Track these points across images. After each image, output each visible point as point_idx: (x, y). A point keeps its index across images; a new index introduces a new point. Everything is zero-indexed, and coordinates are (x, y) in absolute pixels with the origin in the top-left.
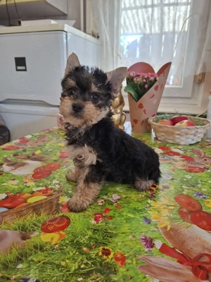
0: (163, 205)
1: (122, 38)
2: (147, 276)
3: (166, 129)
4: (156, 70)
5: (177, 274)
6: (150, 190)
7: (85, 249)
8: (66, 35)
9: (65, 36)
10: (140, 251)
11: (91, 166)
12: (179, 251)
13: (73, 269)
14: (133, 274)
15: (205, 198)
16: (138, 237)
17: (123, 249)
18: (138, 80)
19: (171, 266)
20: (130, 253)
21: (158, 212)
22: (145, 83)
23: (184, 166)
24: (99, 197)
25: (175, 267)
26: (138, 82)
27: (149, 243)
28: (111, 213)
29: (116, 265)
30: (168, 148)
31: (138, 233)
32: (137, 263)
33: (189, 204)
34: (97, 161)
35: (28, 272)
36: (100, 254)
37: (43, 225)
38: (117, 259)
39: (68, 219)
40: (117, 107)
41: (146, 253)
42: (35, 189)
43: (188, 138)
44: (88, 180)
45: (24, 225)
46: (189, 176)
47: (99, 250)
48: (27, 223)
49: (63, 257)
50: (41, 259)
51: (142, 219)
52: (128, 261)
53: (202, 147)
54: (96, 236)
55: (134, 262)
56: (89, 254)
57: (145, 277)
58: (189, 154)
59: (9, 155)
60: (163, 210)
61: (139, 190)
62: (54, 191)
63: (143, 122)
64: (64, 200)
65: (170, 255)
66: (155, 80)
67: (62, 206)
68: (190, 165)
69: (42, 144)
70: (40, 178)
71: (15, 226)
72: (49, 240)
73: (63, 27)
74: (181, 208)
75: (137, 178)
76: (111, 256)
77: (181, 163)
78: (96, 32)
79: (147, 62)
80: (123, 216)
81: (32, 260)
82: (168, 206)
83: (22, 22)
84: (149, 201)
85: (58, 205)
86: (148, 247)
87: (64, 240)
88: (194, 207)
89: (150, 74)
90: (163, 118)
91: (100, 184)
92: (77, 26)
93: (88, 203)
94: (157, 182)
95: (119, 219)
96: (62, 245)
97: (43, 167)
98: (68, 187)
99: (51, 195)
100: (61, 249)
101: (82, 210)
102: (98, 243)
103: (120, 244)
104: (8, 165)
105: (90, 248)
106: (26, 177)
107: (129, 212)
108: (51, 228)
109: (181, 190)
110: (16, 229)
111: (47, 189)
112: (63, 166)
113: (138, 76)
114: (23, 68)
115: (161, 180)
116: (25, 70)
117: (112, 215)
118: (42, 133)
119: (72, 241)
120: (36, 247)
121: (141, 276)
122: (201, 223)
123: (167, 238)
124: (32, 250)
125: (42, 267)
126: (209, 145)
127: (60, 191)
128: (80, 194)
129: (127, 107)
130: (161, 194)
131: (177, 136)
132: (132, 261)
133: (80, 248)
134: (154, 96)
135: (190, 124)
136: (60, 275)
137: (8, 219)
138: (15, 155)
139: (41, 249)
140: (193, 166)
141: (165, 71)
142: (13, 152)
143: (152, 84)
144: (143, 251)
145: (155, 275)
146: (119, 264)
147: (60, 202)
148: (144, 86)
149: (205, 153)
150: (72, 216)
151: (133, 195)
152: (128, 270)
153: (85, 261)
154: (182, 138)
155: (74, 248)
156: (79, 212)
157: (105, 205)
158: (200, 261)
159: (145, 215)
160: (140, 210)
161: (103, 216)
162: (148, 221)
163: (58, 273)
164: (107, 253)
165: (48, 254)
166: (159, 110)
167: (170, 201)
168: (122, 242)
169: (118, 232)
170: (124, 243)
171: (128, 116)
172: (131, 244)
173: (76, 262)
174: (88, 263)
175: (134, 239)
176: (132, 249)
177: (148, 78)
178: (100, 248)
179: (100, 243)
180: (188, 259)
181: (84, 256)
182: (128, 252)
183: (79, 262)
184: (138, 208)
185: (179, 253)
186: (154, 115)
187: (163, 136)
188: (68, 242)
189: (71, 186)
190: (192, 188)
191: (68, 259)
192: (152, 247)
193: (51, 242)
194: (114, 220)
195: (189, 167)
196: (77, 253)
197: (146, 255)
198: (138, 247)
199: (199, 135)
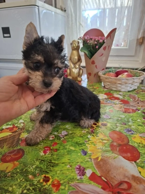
0: (99, 139)
3: (110, 80)
4: (106, 35)
6: (92, 127)
7: (30, 176)
8: (38, 9)
10: (73, 179)
11: (46, 112)
12: (104, 179)
13: (18, 193)
15: (132, 134)
16: (74, 166)
17: (60, 177)
18: (91, 42)
20: (65, 180)
21: (94, 145)
22: (96, 45)
23: (121, 107)
24: (51, 134)
26: (90, 44)
27: (82, 171)
29: (51, 191)
30: (111, 94)
31: (74, 163)
32: (68, 189)
33: (120, 139)
36: (42, 181)
37: (3, 156)
38: (53, 185)
39: (23, 152)
40: (76, 63)
41: (78, 180)
42: (4, 127)
43: (127, 86)
46: (123, 116)
49: (11, 184)
51: (80, 151)
52: (62, 187)
53: (137, 93)
54: (42, 166)
55: (67, 189)
56: (33, 181)
58: (126, 98)
62: (19, 129)
63: (95, 75)
64: (24, 135)
66: (104, 42)
67: (22, 140)
68: (125, 107)
72: (5, 169)
73: (36, 2)
74: (112, 142)
76: (49, 183)
77: (119, 105)
78: (63, 7)
80: (66, 149)
82: (102, 140)
84: (89, 136)
85: (19, 139)
86: (80, 175)
87: (16, 169)
88: (123, 141)
89: (100, 37)
90: (110, 71)
92: (48, 2)
93: (41, 139)
95: (62, 151)
96: (14, 173)
98: (30, 126)
99: (15, 132)
100: (12, 177)
101: (36, 144)
103: (58, 172)
105: (35, 176)
107: (72, 145)
108: (8, 159)
109: (115, 127)
111: (14, 127)
113: (91, 39)
114: (8, 35)
115: (100, 120)
116: (10, 37)
117: (58, 148)
119: (22, 170)
123: (97, 168)
126: (142, 91)
127: (23, 129)
129: (83, 64)
130: (99, 130)
131: (119, 85)
132: (65, 187)
133: (26, 176)
134: (103, 54)
135: (129, 76)
140: (128, 107)
143: (101, 45)
144: (76, 179)
146: (54, 189)
148: (96, 46)
149: (139, 97)
150: (27, 149)
151: (78, 132)
153: (28, 187)
154: (123, 87)
155: (22, 176)
156: (33, 145)
157: (54, 140)
158: (120, 187)
159: (84, 147)
160: (81, 144)
161: (50, 149)
162: (85, 153)
164: (46, 180)
166: (108, 65)
167: (105, 136)
168: (61, 171)
169: (59, 162)
170: (62, 172)
171: (85, 70)
172: (68, 173)
173: (21, 187)
174: (29, 189)
175: (71, 168)
176: (67, 176)
177: (99, 40)
178: (42, 176)
179: (43, 171)
180: (110, 185)
181: (28, 183)
182: (64, 180)
183: (23, 188)
184: (79, 142)
185: (104, 180)
186: (103, 69)
187: (108, 85)
188: (18, 171)
189: (32, 125)
190: (124, 125)
191: (15, 185)
192: (83, 176)
193: (6, 171)
194: (58, 152)
195: (125, 109)
196: (23, 180)
197: (77, 182)
198: (72, 175)
199: (135, 84)
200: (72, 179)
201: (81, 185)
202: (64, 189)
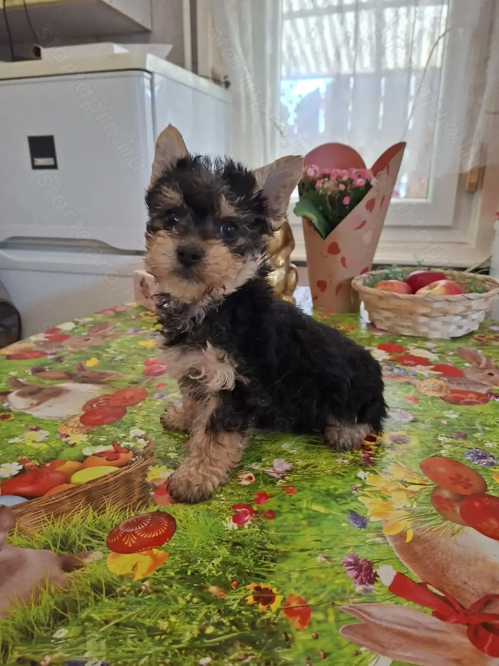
0: (394, 482)
1: (284, 85)
2: (362, 649)
3: (395, 302)
4: (369, 161)
5: (433, 643)
6: (364, 447)
7: (213, 589)
8: (152, 82)
9: (147, 82)
10: (344, 592)
11: (223, 393)
12: (435, 591)
13: (188, 637)
14: (329, 647)
15: (492, 464)
16: (338, 559)
17: (304, 589)
18: (327, 186)
19: (417, 626)
20: (322, 596)
21: (384, 498)
22: (343, 194)
23: (441, 389)
24: (241, 467)
25: (428, 629)
26: (325, 190)
27: (365, 572)
28: (271, 504)
29: (288, 626)
30: (400, 349)
31: (336, 550)
32: (337, 621)
33: (457, 479)
34: (237, 382)
35: (81, 647)
36: (250, 600)
37: (112, 535)
38: (290, 611)
39: (171, 519)
40: (278, 251)
41: (359, 595)
42: (88, 451)
43: (449, 323)
44: (214, 427)
45: (66, 537)
46: (452, 414)
47: (248, 593)
48: (74, 532)
49: (161, 610)
50: (110, 615)
51: (345, 517)
52: (317, 616)
53: (482, 344)
54: (240, 559)
55: (332, 618)
56: (224, 601)
57: (357, 654)
58: (450, 361)
59: (23, 370)
60: (394, 494)
61: (336, 448)
62: (135, 455)
63: (340, 287)
64: (159, 474)
65: (416, 600)
66: (368, 186)
67: (156, 489)
68: (454, 387)
69: (99, 342)
70: (99, 423)
71: (44, 539)
72: (129, 570)
73: (144, 60)
74: (436, 489)
75: (332, 420)
76: (275, 606)
77: (432, 383)
78: (221, 73)
79: (346, 142)
80: (300, 510)
81: (90, 619)
82: (404, 483)
83: (44, 51)
84: (361, 474)
85: (145, 486)
86: (362, 583)
87: (164, 570)
88: (467, 486)
89: (354, 171)
90: (387, 277)
91: (243, 435)
92: (176, 58)
94: (378, 428)
95: (290, 516)
96: (160, 582)
97: (107, 398)
98: (168, 445)
99: (128, 464)
100: (156, 591)
101: (204, 497)
102: (243, 576)
103: (295, 575)
104: (22, 395)
105: (226, 587)
106: (65, 422)
107: (314, 500)
108: (130, 542)
109: (435, 446)
110: (47, 547)
111: (118, 450)
112: (152, 394)
113: (326, 176)
114: (49, 161)
115: (387, 424)
116: (55, 167)
117: (275, 508)
118: (99, 317)
119: (183, 572)
120: (96, 588)
121: (348, 650)
122: (485, 524)
123: (408, 561)
124: (88, 594)
125: (114, 634)
127: (148, 454)
128: (197, 461)
130: (389, 456)
131: (423, 319)
132: (327, 615)
133: (201, 588)
134: (364, 223)
135: (453, 290)
136: (157, 653)
137: (27, 522)
138: (37, 371)
139: (110, 591)
140: (462, 388)
141: (392, 163)
142: (33, 362)
143: (359, 194)
144: (352, 591)
145: (381, 648)
146: (295, 622)
147: (149, 480)
148: (341, 199)
149: (488, 357)
150: (180, 511)
151: (324, 461)
152: (316, 637)
153: (216, 618)
154: (435, 324)
155: (189, 587)
156: (196, 502)
157: (256, 484)
159: (353, 506)
160: (342, 496)
161: (252, 512)
162: (360, 520)
163: (151, 648)
164: (265, 597)
165: (127, 603)
166: (378, 258)
167: (410, 472)
168: (302, 572)
169: (289, 548)
170: (305, 574)
171: (304, 272)
172: (323, 576)
173: (193, 620)
174: (222, 624)
175: (329, 564)
176: (324, 586)
177: (351, 181)
178: (248, 587)
179: (249, 574)
180: (458, 607)
181: (212, 606)
182: (315, 595)
183: (201, 621)
184: (336, 489)
185: (435, 595)
186: (365, 271)
187: (387, 319)
188: (172, 574)
189: (173, 441)
190: (461, 441)
191: (173, 613)
192: (372, 583)
193: (133, 576)
194: (279, 519)
195: (453, 392)
196: (195, 600)
197: (357, 600)
198: (338, 581)
199: (474, 316)
200: (341, 594)
201: (371, 609)
202: (325, 621)
